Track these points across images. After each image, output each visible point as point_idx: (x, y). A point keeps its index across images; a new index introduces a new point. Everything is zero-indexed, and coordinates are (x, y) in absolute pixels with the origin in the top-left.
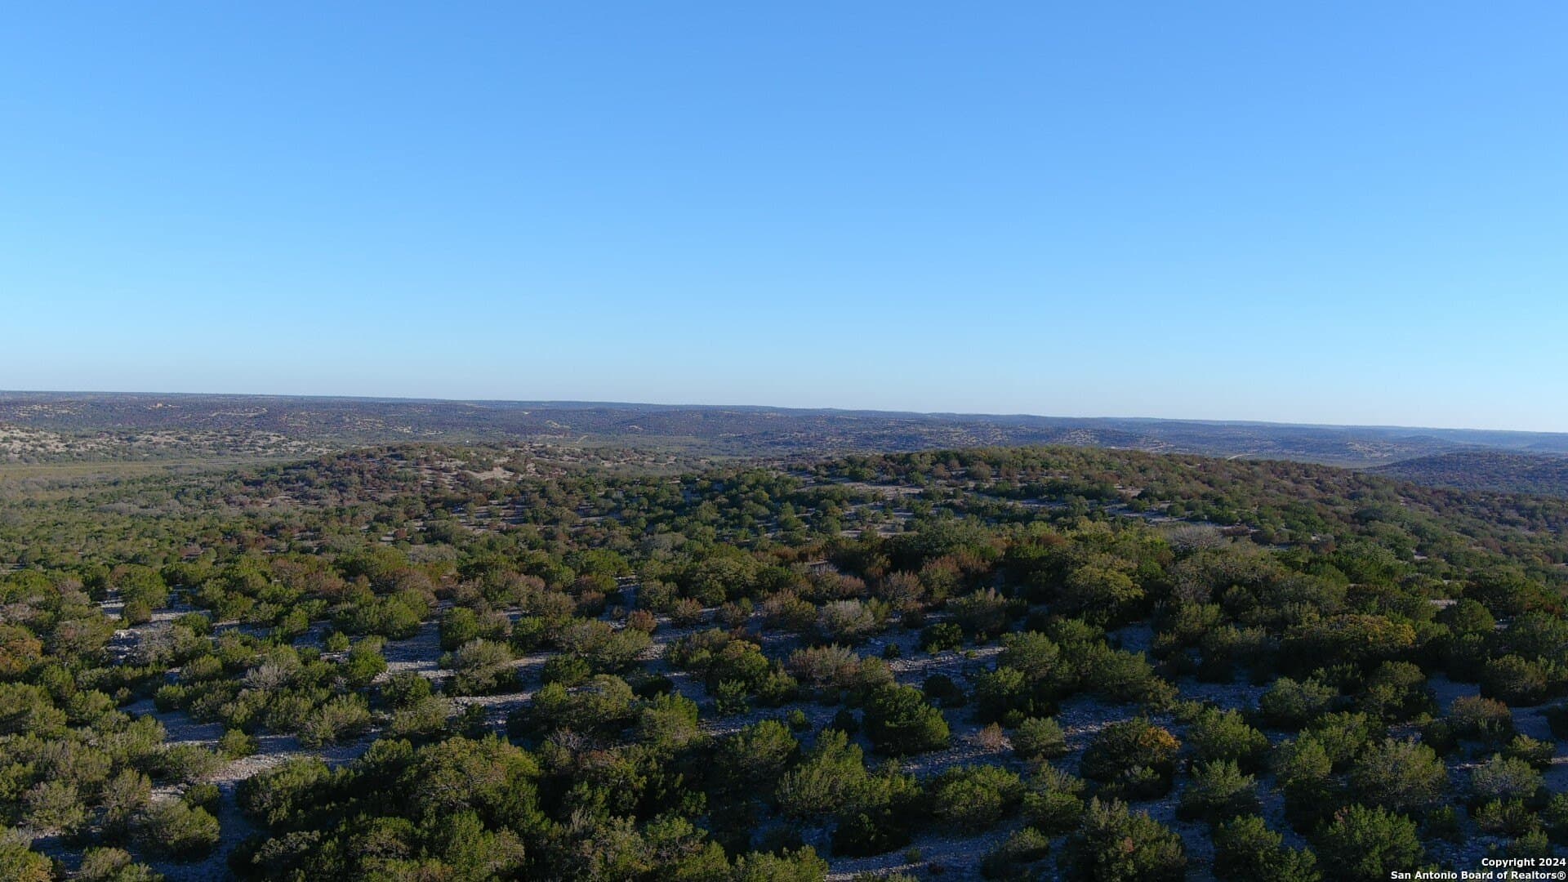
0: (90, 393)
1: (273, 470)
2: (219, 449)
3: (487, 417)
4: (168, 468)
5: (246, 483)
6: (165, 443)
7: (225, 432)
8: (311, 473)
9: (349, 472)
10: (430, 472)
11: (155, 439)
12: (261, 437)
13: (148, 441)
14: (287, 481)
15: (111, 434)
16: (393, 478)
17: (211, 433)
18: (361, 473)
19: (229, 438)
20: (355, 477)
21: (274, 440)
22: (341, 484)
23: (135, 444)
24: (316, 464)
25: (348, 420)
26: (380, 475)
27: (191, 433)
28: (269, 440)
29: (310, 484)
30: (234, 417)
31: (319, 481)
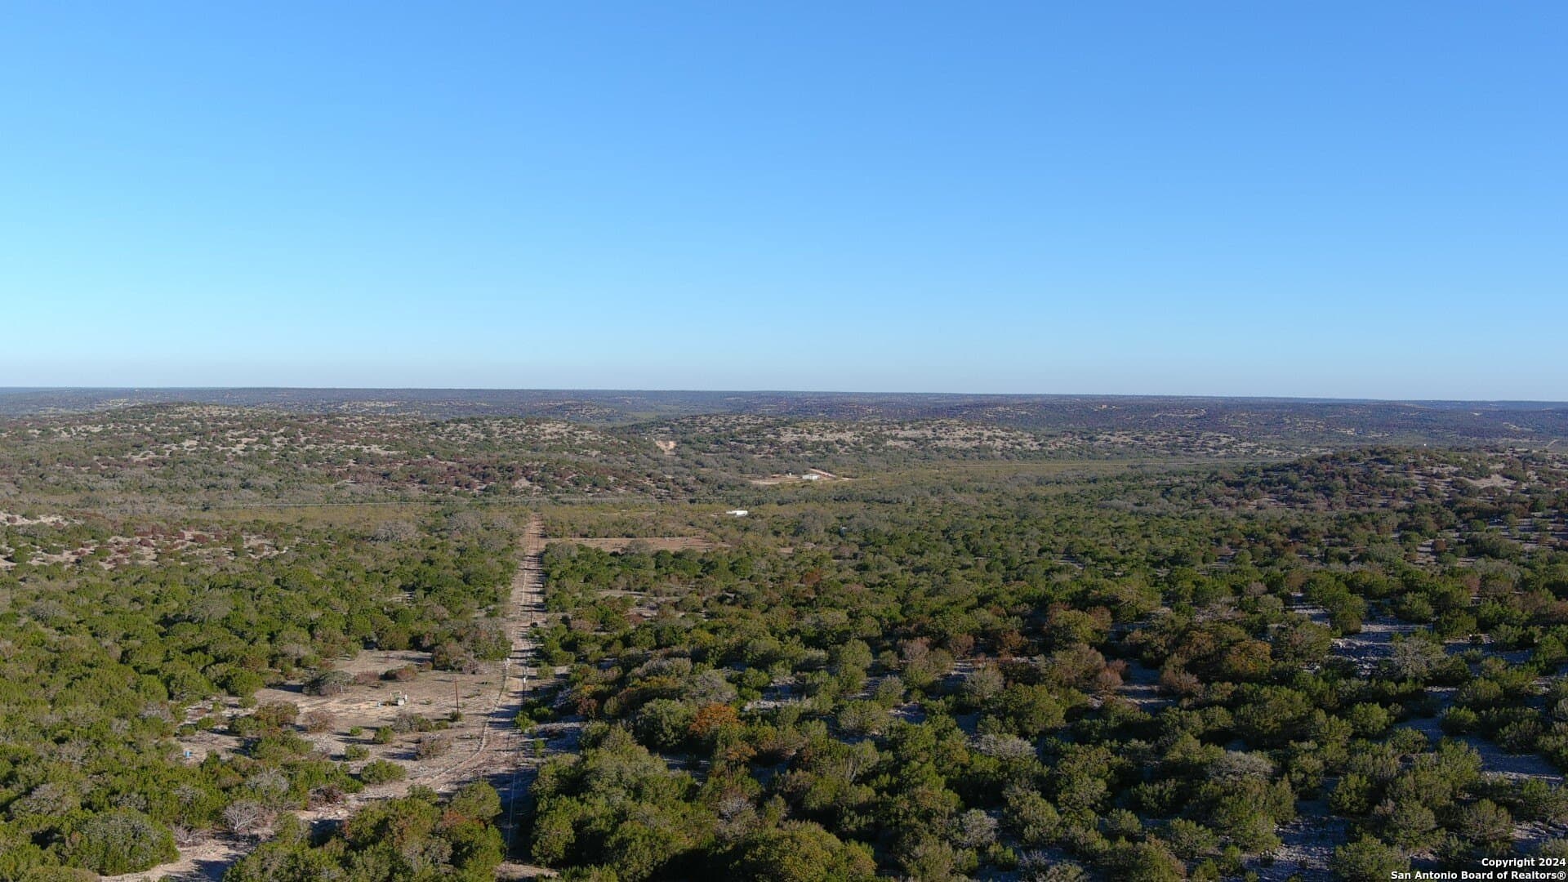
0: (1039, 396)
1: (1253, 472)
2: (1172, 448)
3: (1434, 418)
4: (1132, 467)
5: (1228, 484)
6: (1123, 443)
7: (1177, 433)
8: (1293, 476)
9: (1333, 476)
10: (1421, 477)
11: (1113, 439)
12: (1211, 438)
13: (1106, 441)
14: (1269, 484)
15: (1074, 434)
16: (1381, 482)
17: (1164, 433)
18: (1346, 477)
19: (1181, 439)
20: (1340, 482)
21: (1224, 441)
22: (1326, 488)
23: (1096, 444)
24: (1296, 467)
25: (1288, 422)
26: (1367, 478)
27: (1145, 433)
28: (1219, 441)
29: (1293, 487)
30: (1175, 418)
31: (1303, 484)
